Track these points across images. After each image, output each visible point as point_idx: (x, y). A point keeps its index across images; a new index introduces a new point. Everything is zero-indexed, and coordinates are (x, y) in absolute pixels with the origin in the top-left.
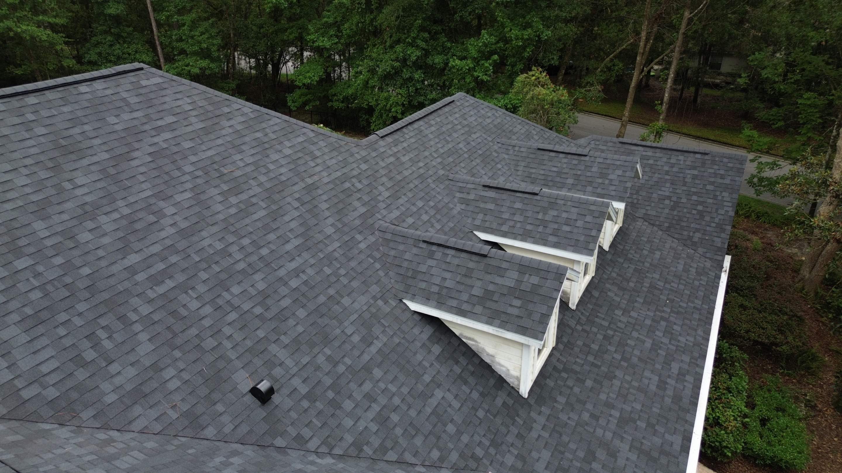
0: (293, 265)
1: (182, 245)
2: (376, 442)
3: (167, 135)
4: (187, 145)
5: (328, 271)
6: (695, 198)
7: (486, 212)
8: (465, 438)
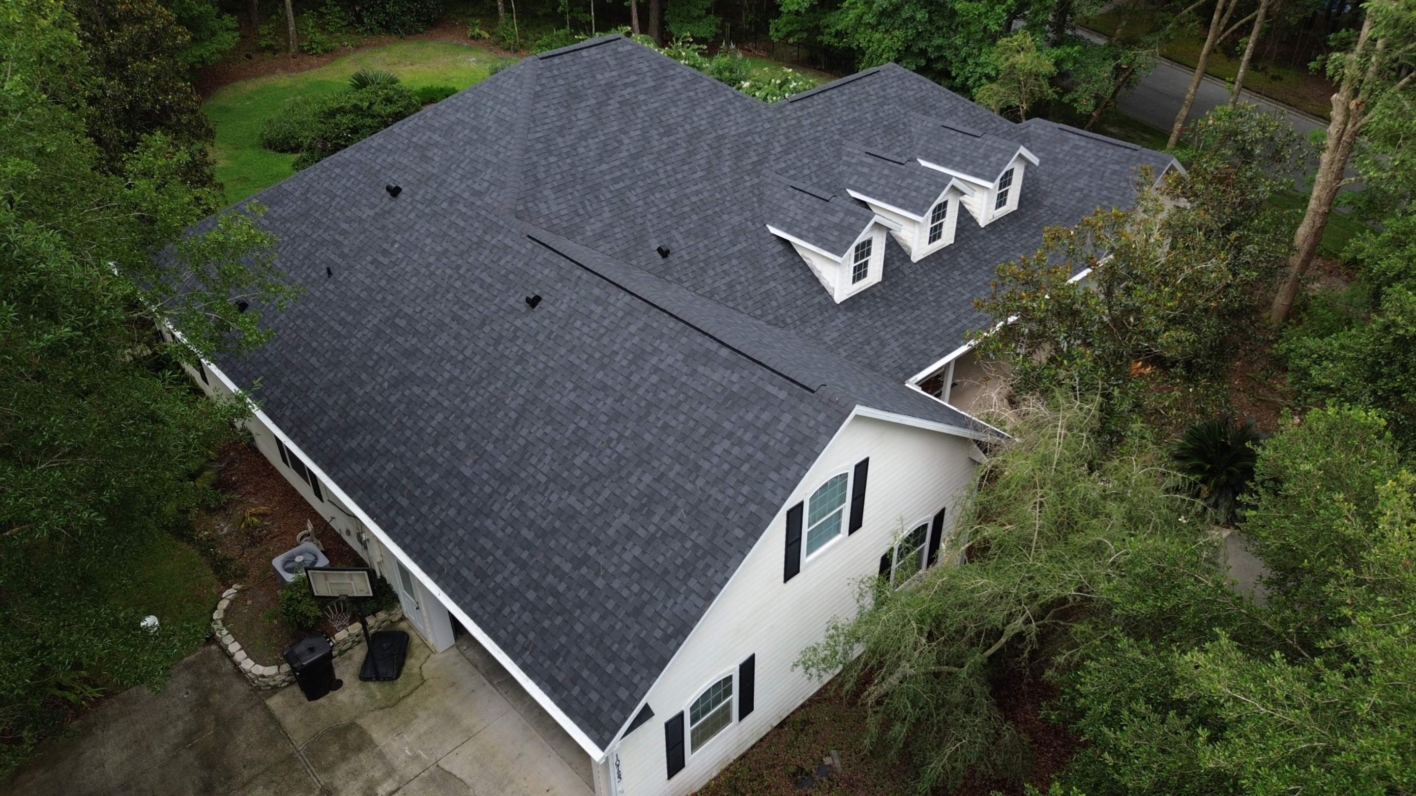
0: (695, 188)
1: (632, 163)
2: (723, 295)
3: (630, 90)
4: (642, 97)
5: (718, 196)
7: (860, 174)
8: (782, 311)
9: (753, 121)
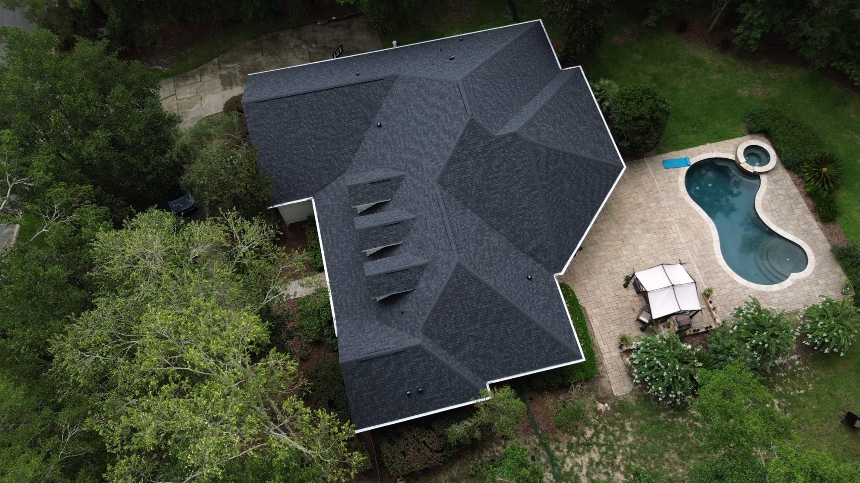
6: (356, 337)
9: (428, 172)
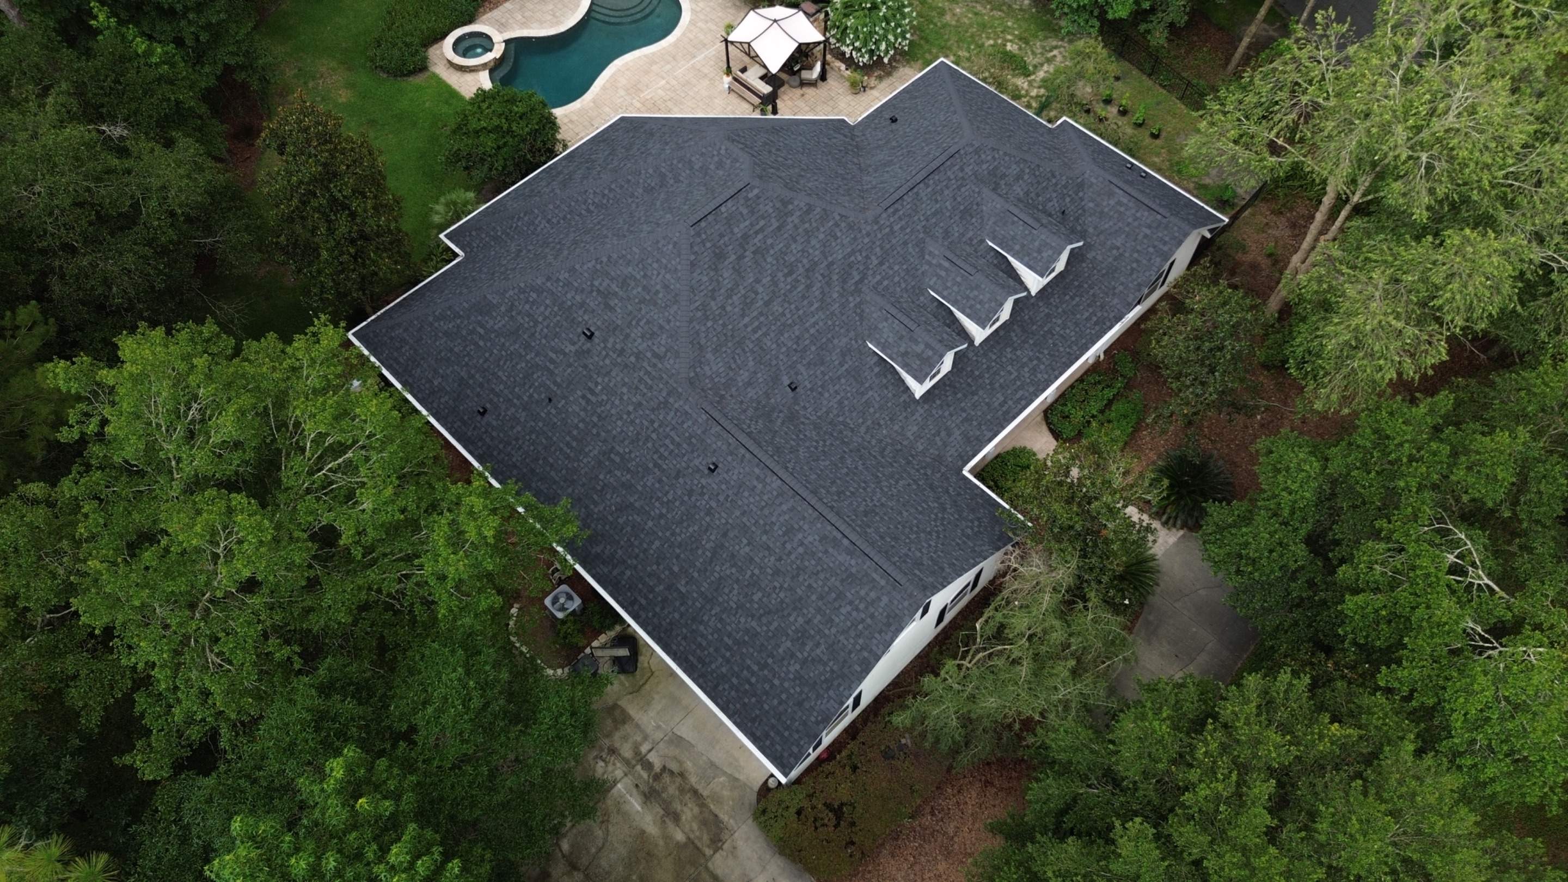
0: (813, 320)
1: (766, 310)
2: (835, 412)
3: (760, 236)
4: (769, 241)
5: (830, 323)
7: (939, 277)
8: (877, 415)
